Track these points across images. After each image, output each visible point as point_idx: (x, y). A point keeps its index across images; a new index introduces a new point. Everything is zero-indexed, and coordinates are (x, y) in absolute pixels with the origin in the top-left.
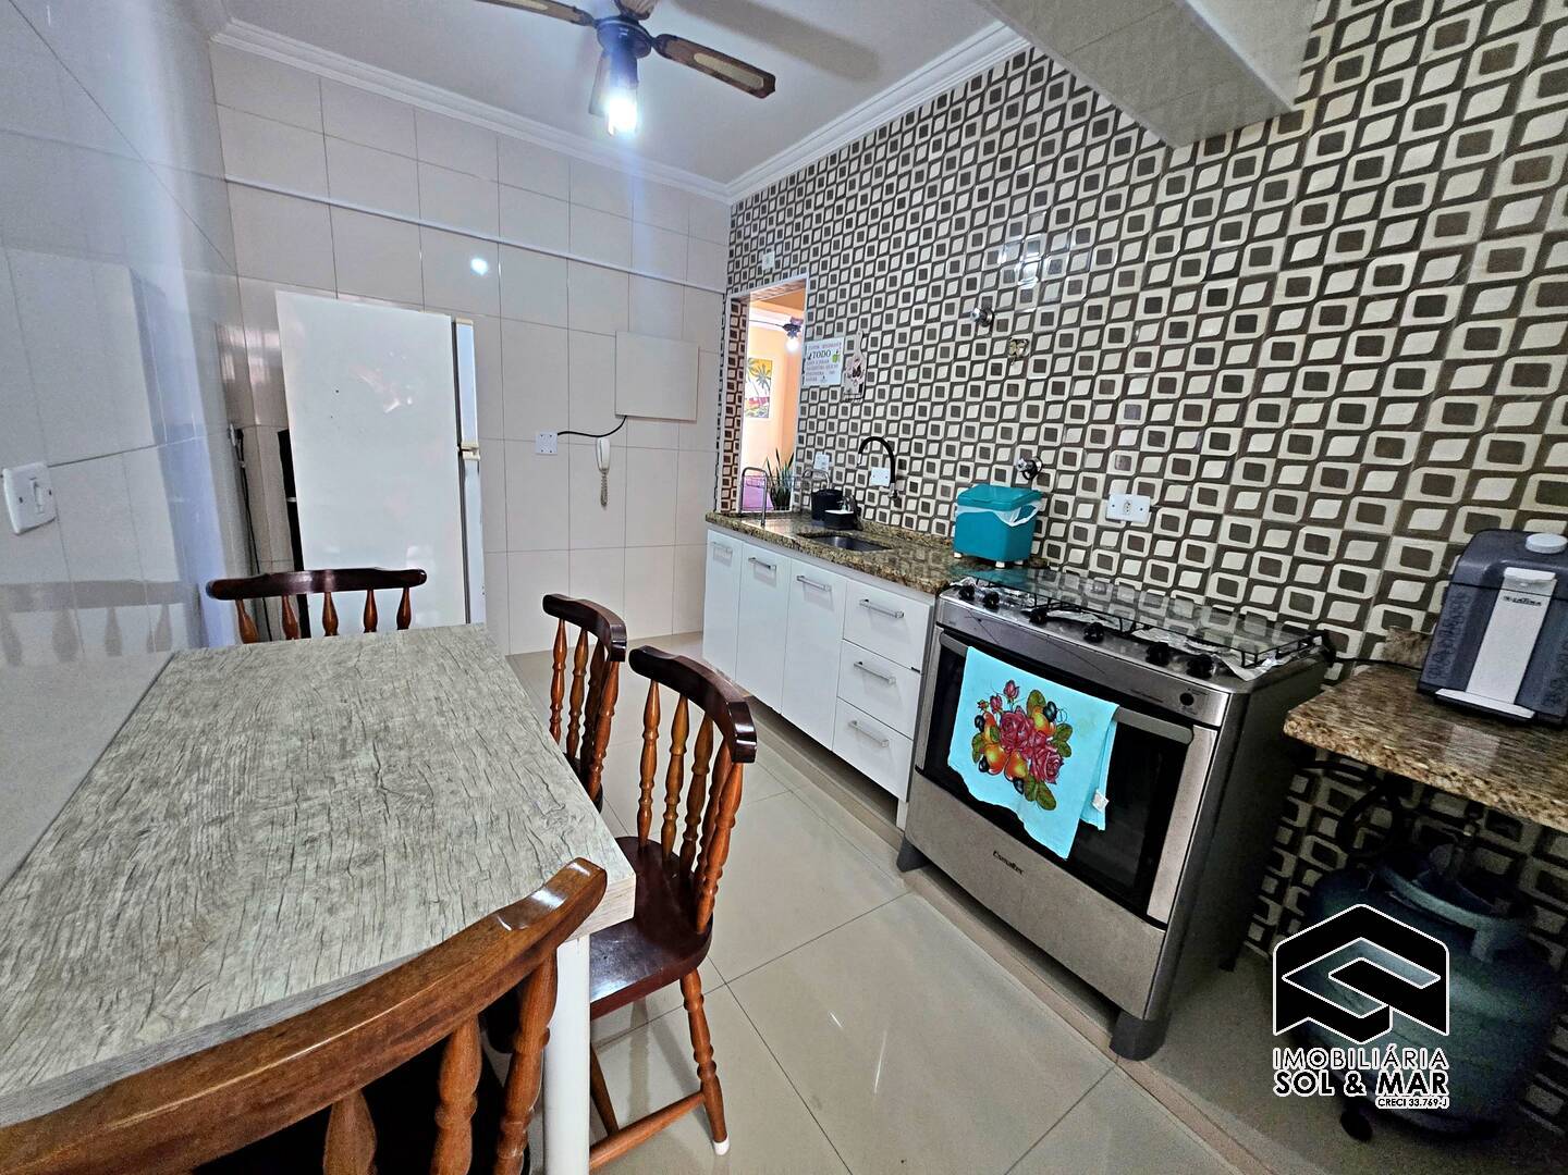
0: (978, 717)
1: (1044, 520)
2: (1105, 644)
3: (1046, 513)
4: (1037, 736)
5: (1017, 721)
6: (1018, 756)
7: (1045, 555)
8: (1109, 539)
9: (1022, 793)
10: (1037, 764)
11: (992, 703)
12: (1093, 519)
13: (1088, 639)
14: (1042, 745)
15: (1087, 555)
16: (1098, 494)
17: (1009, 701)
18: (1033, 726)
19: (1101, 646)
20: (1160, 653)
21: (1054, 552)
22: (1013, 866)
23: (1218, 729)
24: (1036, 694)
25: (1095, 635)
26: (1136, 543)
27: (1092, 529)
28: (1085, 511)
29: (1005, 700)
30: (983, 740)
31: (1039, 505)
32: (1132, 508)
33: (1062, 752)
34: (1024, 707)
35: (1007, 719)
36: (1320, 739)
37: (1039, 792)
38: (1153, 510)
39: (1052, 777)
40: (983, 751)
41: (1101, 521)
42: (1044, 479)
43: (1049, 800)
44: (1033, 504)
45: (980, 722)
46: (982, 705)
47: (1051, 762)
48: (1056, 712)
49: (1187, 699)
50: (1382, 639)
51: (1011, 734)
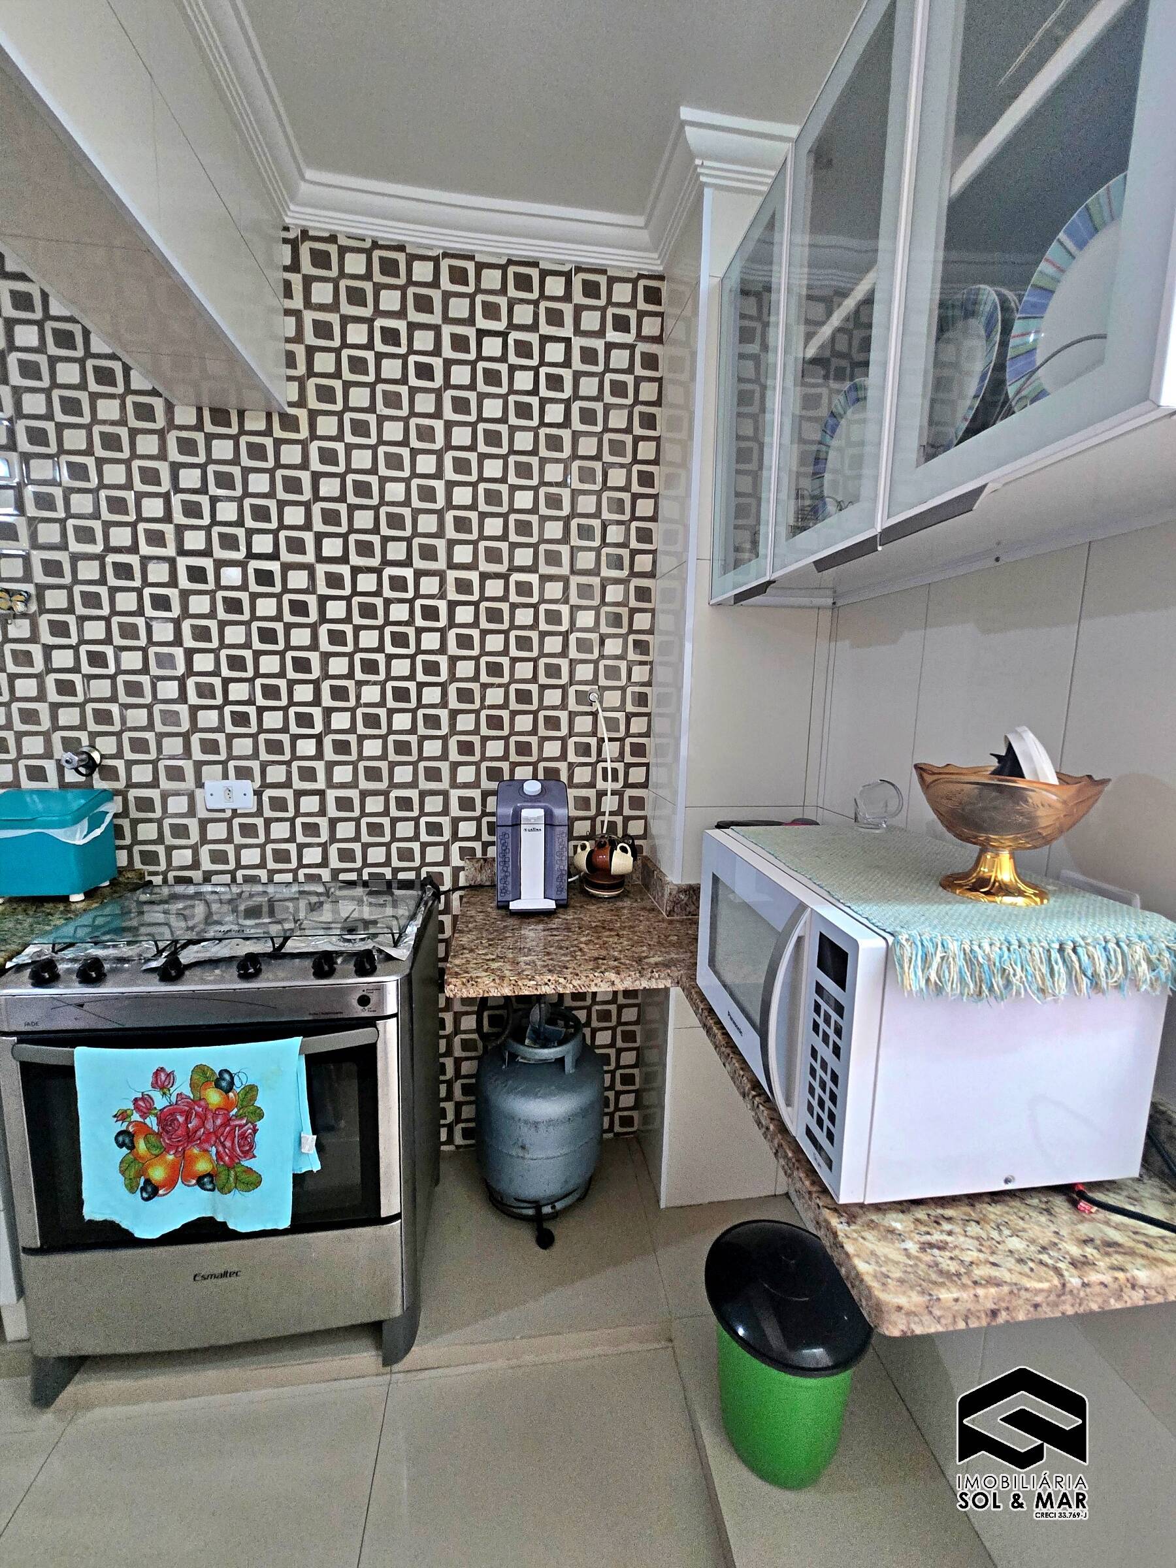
0: (120, 1133)
1: (126, 823)
2: (263, 975)
3: (125, 813)
4: (215, 1116)
5: (182, 1112)
6: (196, 1151)
7: (138, 865)
8: (217, 831)
9: (213, 1190)
10: (224, 1147)
11: (137, 1108)
12: (192, 812)
13: (245, 976)
14: (226, 1123)
15: (196, 854)
16: (190, 783)
17: (164, 1094)
18: (206, 1108)
19: (261, 981)
20: (324, 963)
21: (150, 858)
22: (225, 1274)
23: (395, 1015)
24: (201, 1070)
25: (251, 970)
26: (248, 830)
27: (193, 825)
28: (178, 805)
29: (157, 1096)
30: (137, 1158)
31: (114, 807)
32: (235, 794)
33: (253, 1117)
34: (187, 1091)
35: (166, 1118)
36: (471, 991)
37: (236, 1178)
38: (258, 793)
39: (249, 1153)
40: (142, 1172)
41: (202, 813)
42: (110, 773)
43: (253, 1178)
44: (103, 808)
45: (125, 1139)
46: (122, 1116)
47: (243, 1136)
48: (232, 1078)
49: (364, 1001)
50: (463, 868)
51: (179, 1132)
